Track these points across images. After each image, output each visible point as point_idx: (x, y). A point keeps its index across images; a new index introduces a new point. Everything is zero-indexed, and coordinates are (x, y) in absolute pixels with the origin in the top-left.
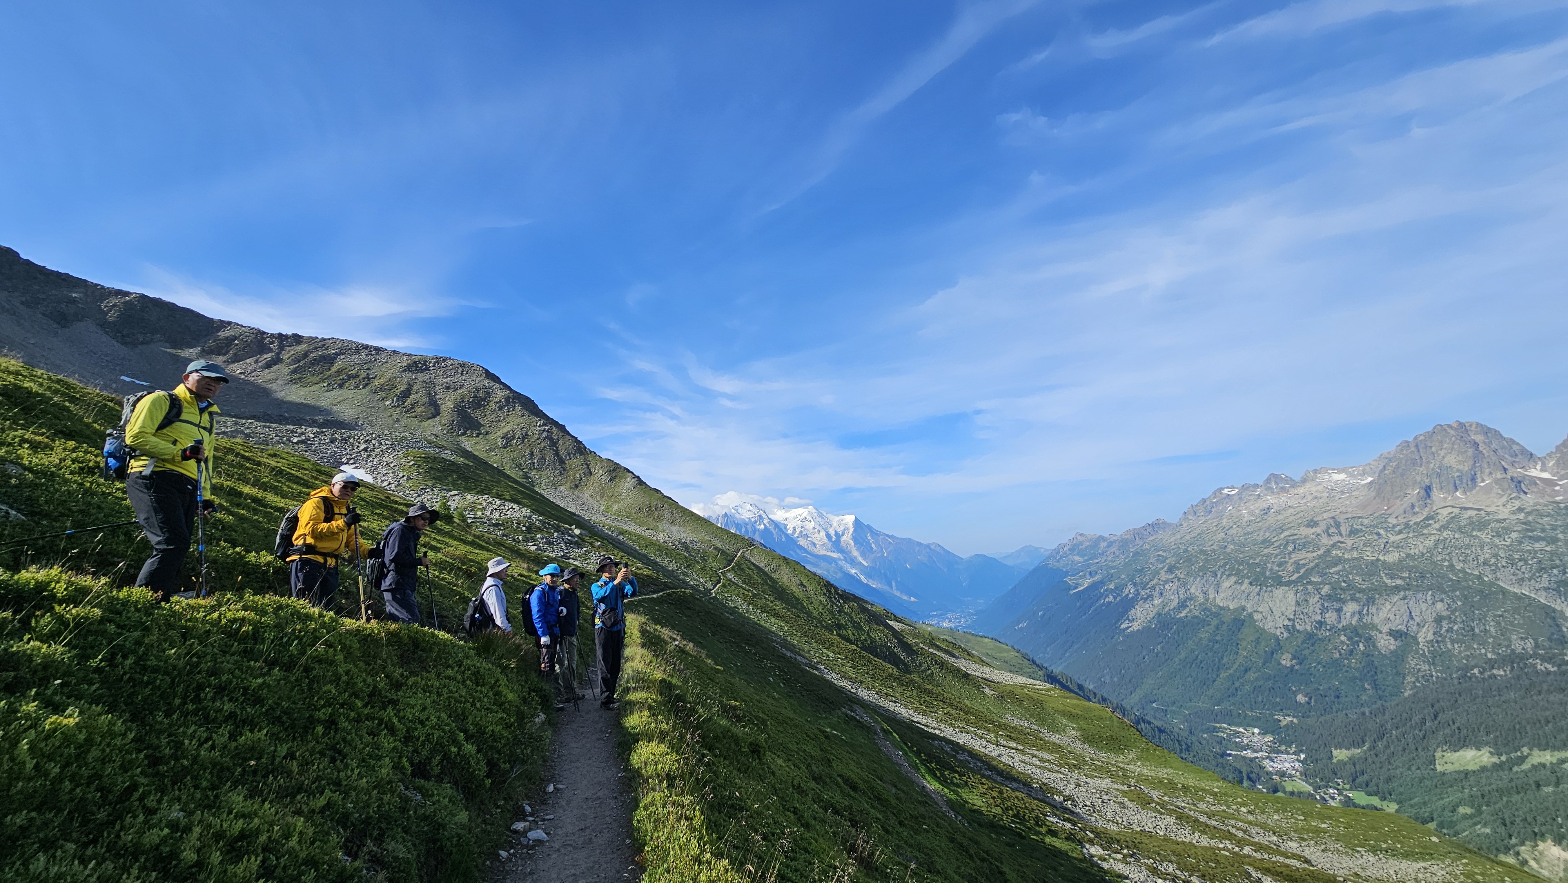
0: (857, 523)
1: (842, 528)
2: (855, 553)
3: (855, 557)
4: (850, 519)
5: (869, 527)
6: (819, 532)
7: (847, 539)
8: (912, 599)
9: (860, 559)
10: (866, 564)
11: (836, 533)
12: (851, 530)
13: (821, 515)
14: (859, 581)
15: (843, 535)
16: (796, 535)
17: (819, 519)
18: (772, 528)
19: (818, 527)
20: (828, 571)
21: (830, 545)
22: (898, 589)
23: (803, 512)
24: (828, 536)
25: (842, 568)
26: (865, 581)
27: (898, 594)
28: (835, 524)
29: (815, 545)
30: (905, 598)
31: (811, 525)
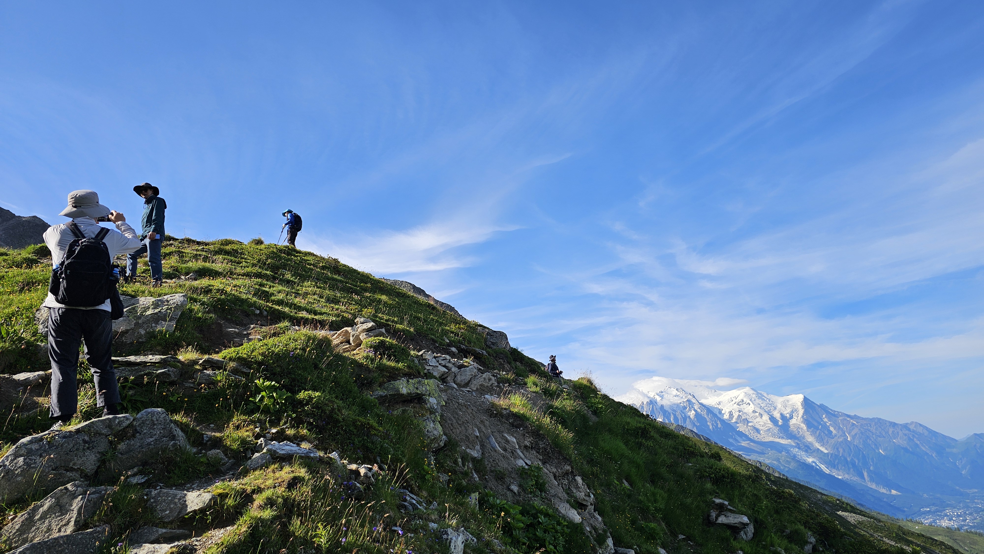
0: (806, 402)
1: (789, 410)
2: (810, 439)
3: (811, 443)
4: (797, 399)
5: (823, 408)
6: (761, 415)
7: (797, 422)
8: (894, 492)
9: (817, 445)
10: (826, 451)
11: (783, 416)
12: (801, 412)
13: (760, 397)
14: (820, 472)
15: (791, 418)
16: (734, 420)
17: (759, 401)
18: (704, 413)
19: (758, 410)
20: (778, 460)
21: (776, 430)
22: (872, 480)
23: (740, 394)
24: (773, 419)
25: (795, 456)
26: (827, 471)
27: (874, 486)
28: (779, 406)
29: (758, 431)
30: (883, 491)
31: (751, 408)
